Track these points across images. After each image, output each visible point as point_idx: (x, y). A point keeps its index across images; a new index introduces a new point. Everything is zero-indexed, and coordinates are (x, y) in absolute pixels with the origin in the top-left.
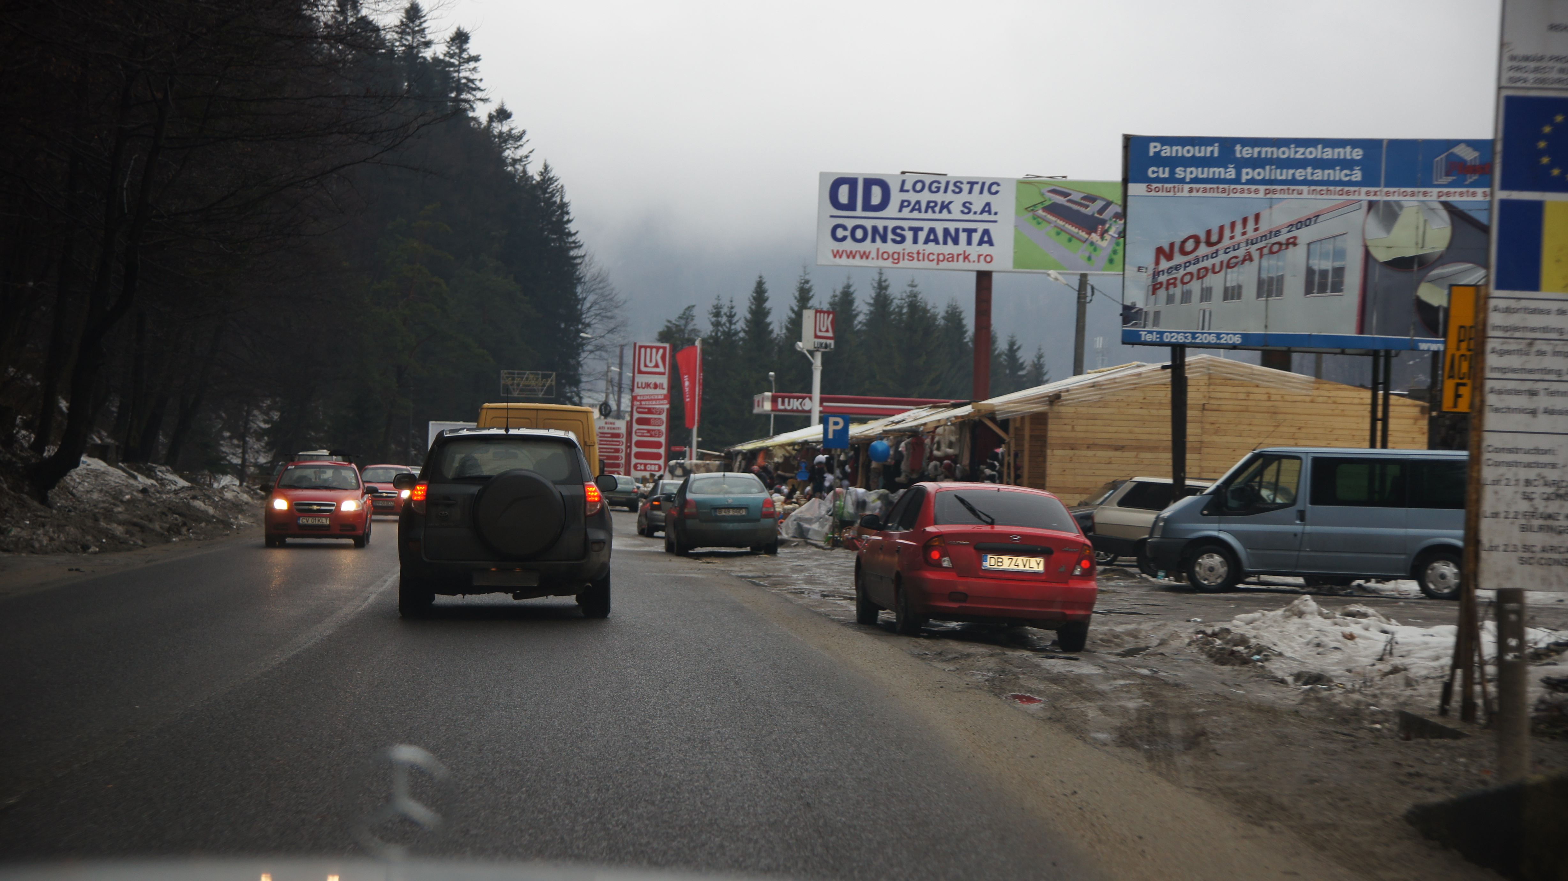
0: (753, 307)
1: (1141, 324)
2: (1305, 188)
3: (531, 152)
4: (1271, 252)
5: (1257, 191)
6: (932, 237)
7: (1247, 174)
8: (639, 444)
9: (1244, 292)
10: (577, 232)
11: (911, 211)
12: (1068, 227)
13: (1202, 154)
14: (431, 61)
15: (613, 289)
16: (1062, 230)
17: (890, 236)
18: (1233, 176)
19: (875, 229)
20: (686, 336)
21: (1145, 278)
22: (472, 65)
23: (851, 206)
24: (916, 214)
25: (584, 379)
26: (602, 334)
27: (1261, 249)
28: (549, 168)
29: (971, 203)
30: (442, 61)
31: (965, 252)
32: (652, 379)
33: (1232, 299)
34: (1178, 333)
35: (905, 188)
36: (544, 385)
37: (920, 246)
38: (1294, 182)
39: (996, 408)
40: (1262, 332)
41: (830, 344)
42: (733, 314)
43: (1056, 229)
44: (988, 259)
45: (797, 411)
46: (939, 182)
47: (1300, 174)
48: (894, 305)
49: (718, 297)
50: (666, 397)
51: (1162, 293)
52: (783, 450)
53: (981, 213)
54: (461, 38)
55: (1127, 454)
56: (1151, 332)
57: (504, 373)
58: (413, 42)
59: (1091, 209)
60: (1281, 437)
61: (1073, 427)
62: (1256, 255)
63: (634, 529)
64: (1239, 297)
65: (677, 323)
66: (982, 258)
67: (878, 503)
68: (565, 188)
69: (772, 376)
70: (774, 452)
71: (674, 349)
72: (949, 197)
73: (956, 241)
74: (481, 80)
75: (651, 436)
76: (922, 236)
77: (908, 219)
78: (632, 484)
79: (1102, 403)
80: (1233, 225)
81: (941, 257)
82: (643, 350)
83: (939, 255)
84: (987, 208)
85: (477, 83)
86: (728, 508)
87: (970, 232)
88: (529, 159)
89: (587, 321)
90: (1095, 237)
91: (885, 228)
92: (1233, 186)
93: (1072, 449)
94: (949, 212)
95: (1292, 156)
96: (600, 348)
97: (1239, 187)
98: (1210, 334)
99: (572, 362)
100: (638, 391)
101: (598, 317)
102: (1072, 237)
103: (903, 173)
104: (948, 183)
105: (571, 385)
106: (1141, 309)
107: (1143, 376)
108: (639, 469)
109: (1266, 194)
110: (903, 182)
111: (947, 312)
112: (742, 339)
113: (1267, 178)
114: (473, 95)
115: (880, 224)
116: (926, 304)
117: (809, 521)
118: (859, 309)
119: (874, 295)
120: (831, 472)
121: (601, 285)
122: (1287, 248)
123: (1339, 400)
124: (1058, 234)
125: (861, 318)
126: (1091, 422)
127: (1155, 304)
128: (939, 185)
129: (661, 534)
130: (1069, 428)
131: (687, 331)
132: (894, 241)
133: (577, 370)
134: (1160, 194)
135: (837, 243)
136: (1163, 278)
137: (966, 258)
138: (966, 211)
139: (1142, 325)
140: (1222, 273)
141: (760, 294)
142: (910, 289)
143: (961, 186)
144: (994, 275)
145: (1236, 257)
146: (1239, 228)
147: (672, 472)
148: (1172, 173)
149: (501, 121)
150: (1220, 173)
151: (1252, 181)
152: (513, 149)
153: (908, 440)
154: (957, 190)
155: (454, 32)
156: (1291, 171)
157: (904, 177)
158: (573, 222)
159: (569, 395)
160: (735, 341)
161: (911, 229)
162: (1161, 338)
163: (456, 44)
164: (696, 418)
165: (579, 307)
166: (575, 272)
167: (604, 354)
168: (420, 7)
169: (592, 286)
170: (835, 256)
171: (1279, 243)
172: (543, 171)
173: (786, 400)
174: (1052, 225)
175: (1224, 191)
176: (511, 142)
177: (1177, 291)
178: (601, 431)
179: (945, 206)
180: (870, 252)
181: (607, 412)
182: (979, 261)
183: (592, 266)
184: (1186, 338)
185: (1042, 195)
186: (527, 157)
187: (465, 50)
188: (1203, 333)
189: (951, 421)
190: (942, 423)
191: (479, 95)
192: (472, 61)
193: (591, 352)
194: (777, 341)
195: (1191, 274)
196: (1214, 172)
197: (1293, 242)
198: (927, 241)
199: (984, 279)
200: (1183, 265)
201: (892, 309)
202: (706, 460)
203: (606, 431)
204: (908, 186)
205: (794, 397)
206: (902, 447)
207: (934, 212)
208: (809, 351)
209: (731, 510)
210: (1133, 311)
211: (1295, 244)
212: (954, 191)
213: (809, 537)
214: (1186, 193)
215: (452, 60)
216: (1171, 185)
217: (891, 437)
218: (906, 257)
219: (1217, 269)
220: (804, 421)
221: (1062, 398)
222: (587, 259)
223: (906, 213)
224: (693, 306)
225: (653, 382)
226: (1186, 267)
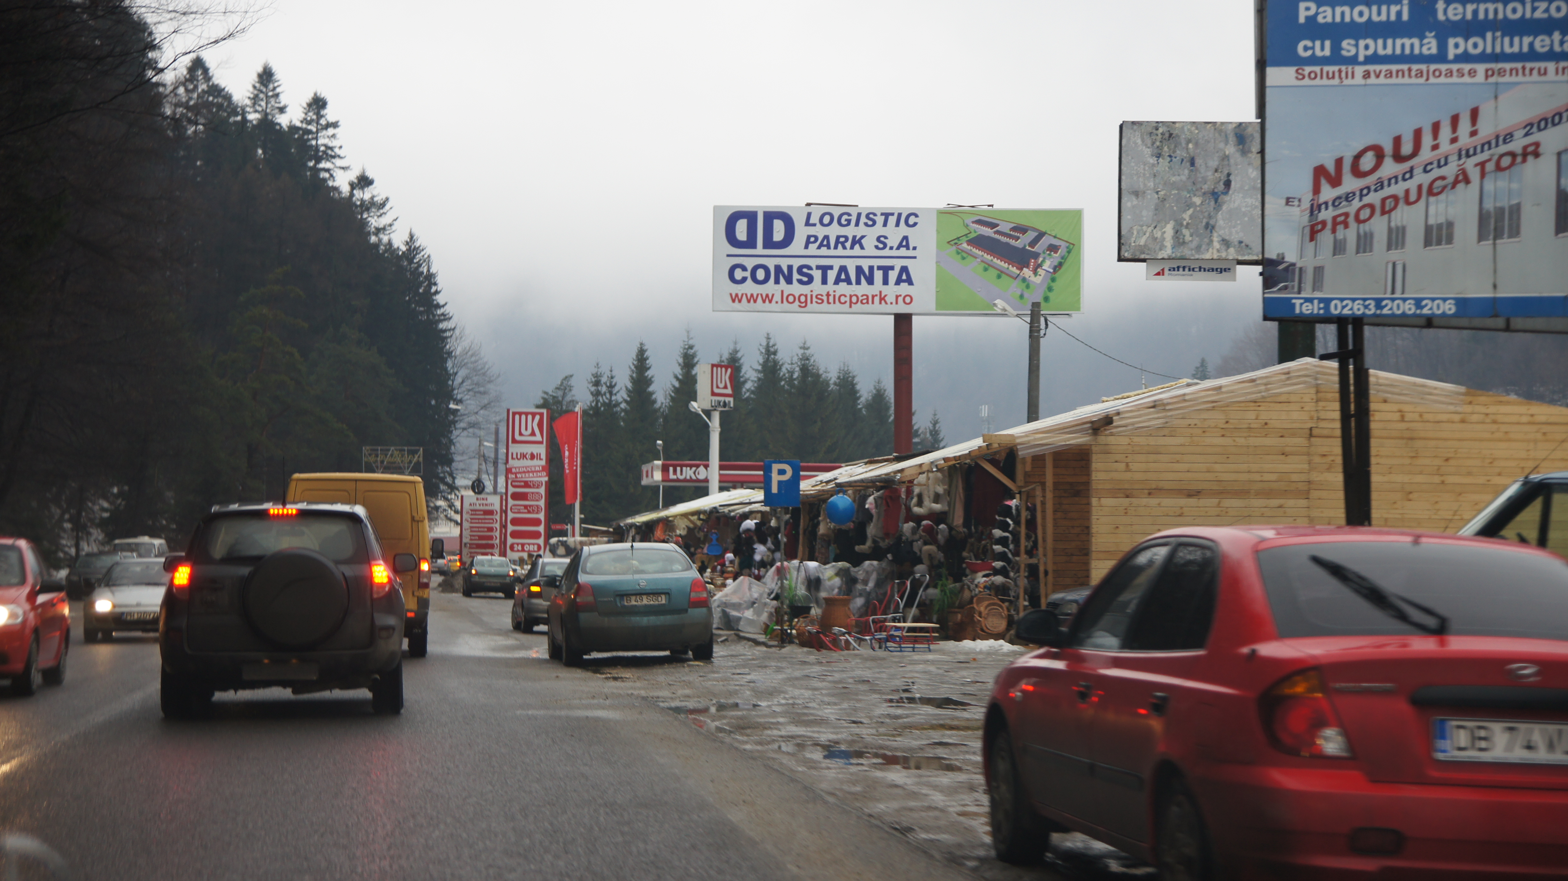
0: (634, 375)
1: (1293, 287)
2: (1551, 66)
3: (395, 220)
4: (1499, 168)
5: (1472, 73)
6: (843, 276)
7: (1456, 46)
8: (515, 522)
9: (1458, 232)
10: (446, 304)
11: (819, 248)
12: (998, 262)
13: (1383, 17)
14: (286, 129)
15: (486, 363)
16: (989, 265)
17: (796, 276)
18: (1434, 51)
19: (778, 269)
20: (564, 407)
21: (1299, 215)
22: (331, 131)
23: (751, 243)
24: (824, 251)
25: (457, 458)
26: (476, 411)
27: (1482, 165)
28: (415, 237)
29: (886, 238)
30: (298, 129)
31: (881, 292)
32: (528, 449)
33: (1439, 243)
34: (1354, 300)
35: (811, 222)
36: (410, 462)
37: (830, 287)
38: (1532, 55)
39: (1018, 441)
40: (1489, 294)
41: (729, 402)
42: (613, 384)
43: (983, 264)
44: (908, 300)
45: (691, 480)
46: (849, 215)
47: (1541, 43)
48: (784, 369)
49: (598, 364)
50: (544, 469)
51: (1326, 238)
52: (686, 520)
53: (898, 248)
54: (318, 104)
55: (1203, 502)
56: (1310, 300)
57: (365, 449)
58: (266, 108)
59: (1022, 242)
60: (1421, 473)
61: (1127, 465)
62: (1474, 174)
63: (507, 621)
64: (1450, 240)
65: (554, 394)
66: (900, 299)
67: (837, 581)
68: (432, 258)
69: (660, 445)
70: (676, 522)
71: (551, 419)
72: (861, 230)
73: (870, 281)
74: (341, 147)
75: (529, 512)
76: (832, 275)
77: (816, 256)
78: (507, 566)
79: (1168, 430)
80: (1436, 128)
81: (854, 299)
82: (517, 417)
83: (851, 296)
84: (905, 243)
85: (337, 150)
86: (640, 594)
87: (886, 270)
88: (394, 228)
89: (459, 397)
90: (1027, 272)
91: (790, 268)
92: (1433, 67)
93: (1127, 497)
94: (862, 248)
95: (1528, 15)
96: (472, 425)
97: (1443, 67)
98: (1404, 300)
99: (444, 441)
100: (512, 463)
101: (471, 393)
102: (1001, 273)
103: (808, 205)
104: (859, 215)
105: (443, 464)
106: (1294, 265)
107: (1223, 390)
108: (516, 549)
109: (1487, 77)
110: (809, 215)
111: (839, 378)
112: (624, 410)
113: (1489, 50)
114: (333, 163)
115: (784, 263)
116: (818, 370)
117: (737, 606)
118: (747, 376)
119: (761, 361)
120: (763, 542)
121: (473, 359)
122: (1524, 161)
123: (1500, 418)
124: (986, 270)
125: (749, 385)
126: (1152, 457)
127: (1315, 257)
128: (850, 218)
129: (543, 628)
130: (1122, 466)
131: (564, 403)
132: (800, 282)
133: (449, 448)
134: (1318, 81)
135: (736, 285)
136: (1326, 215)
137: (882, 299)
138: (881, 246)
139: (1296, 289)
140: (1422, 203)
141: (641, 362)
142: (802, 351)
143: (875, 218)
144: (915, 319)
145: (1443, 178)
146: (1445, 133)
147: (554, 552)
148: (1336, 48)
149: (362, 188)
150: (1412, 46)
151: (1465, 58)
152: (376, 218)
153: (876, 494)
154: (870, 223)
155: (310, 98)
156: (1527, 40)
157: (809, 209)
158: (441, 294)
159: (442, 475)
160: (617, 412)
161: (818, 267)
162: (1327, 308)
163: (313, 110)
164: (579, 492)
165: (450, 382)
166: (445, 346)
167: (476, 431)
168: (273, 71)
169: (463, 360)
170: (734, 301)
171: (1513, 155)
172: (409, 240)
173: (679, 469)
174: (979, 260)
175: (1420, 74)
176: (373, 210)
177: (1350, 235)
178: (472, 508)
179: (857, 241)
180: (773, 295)
181: (481, 489)
182: (897, 303)
183: (463, 339)
184: (1366, 307)
185: (967, 226)
186: (390, 225)
187: (322, 116)
188: (1393, 300)
189: (936, 466)
190: (925, 468)
191: (338, 162)
192: (330, 127)
193: (464, 429)
194: (662, 410)
195: (1371, 206)
196: (1403, 46)
197: (1533, 152)
198: (837, 281)
199: (903, 323)
200: (1358, 193)
201: (782, 374)
202: (592, 536)
203: (478, 507)
204: (814, 219)
205: (686, 466)
206: (870, 502)
207: (844, 248)
208: (704, 411)
209: (644, 597)
210: (1281, 267)
211: (1537, 155)
212: (866, 224)
213: (740, 628)
214: (1359, 79)
215: (309, 127)
216: (1336, 68)
217: (850, 492)
218: (815, 299)
219: (1413, 197)
220: (701, 490)
221: (1115, 424)
222: (457, 332)
223: (813, 249)
224: (571, 376)
225: (529, 452)
226: (1362, 196)
